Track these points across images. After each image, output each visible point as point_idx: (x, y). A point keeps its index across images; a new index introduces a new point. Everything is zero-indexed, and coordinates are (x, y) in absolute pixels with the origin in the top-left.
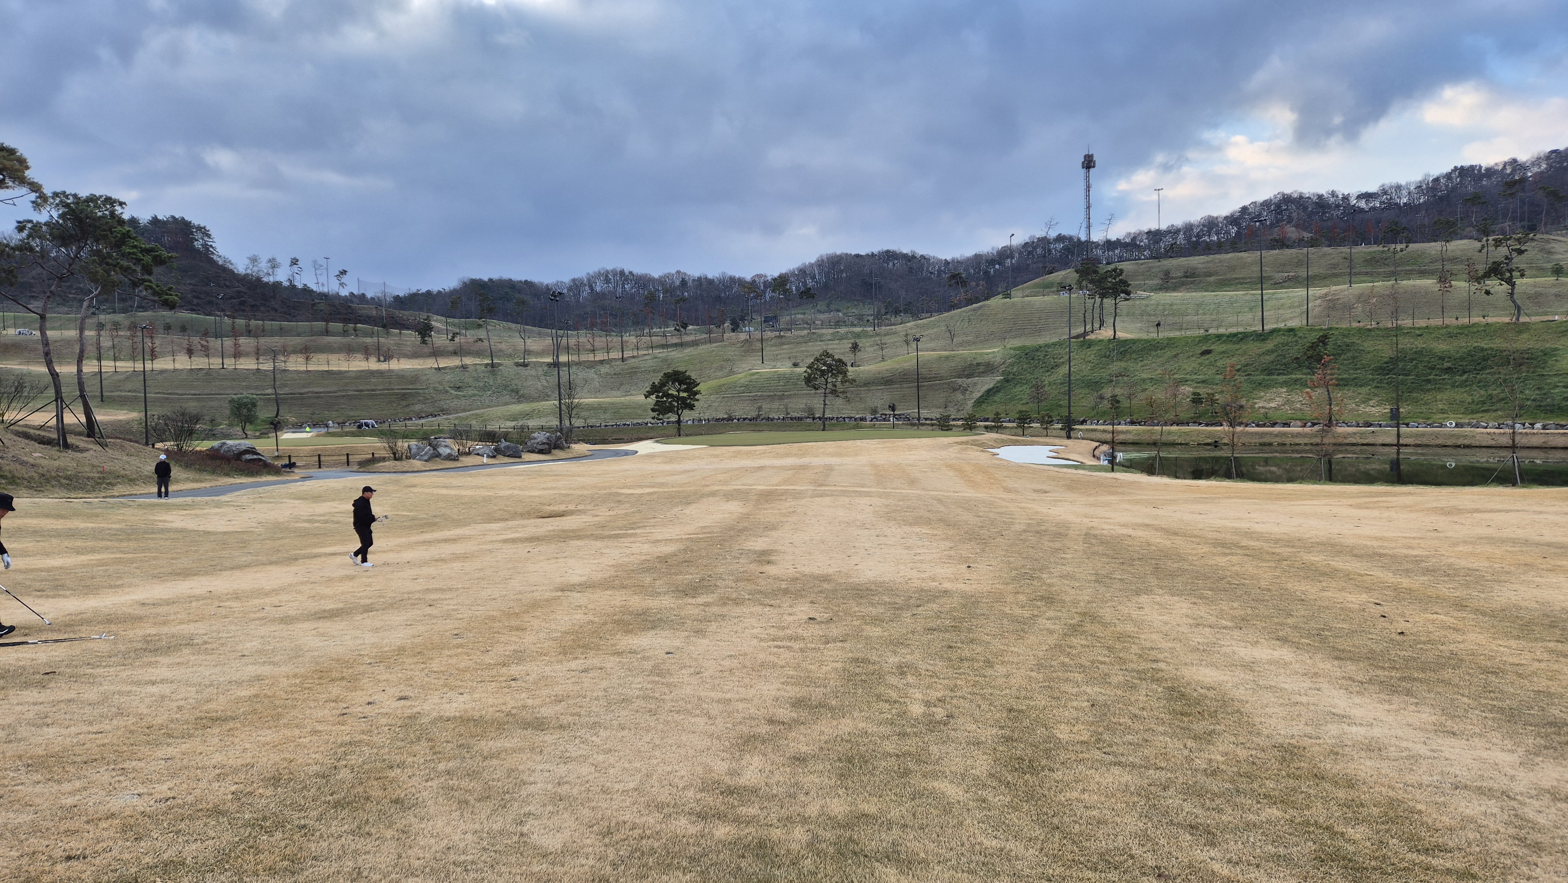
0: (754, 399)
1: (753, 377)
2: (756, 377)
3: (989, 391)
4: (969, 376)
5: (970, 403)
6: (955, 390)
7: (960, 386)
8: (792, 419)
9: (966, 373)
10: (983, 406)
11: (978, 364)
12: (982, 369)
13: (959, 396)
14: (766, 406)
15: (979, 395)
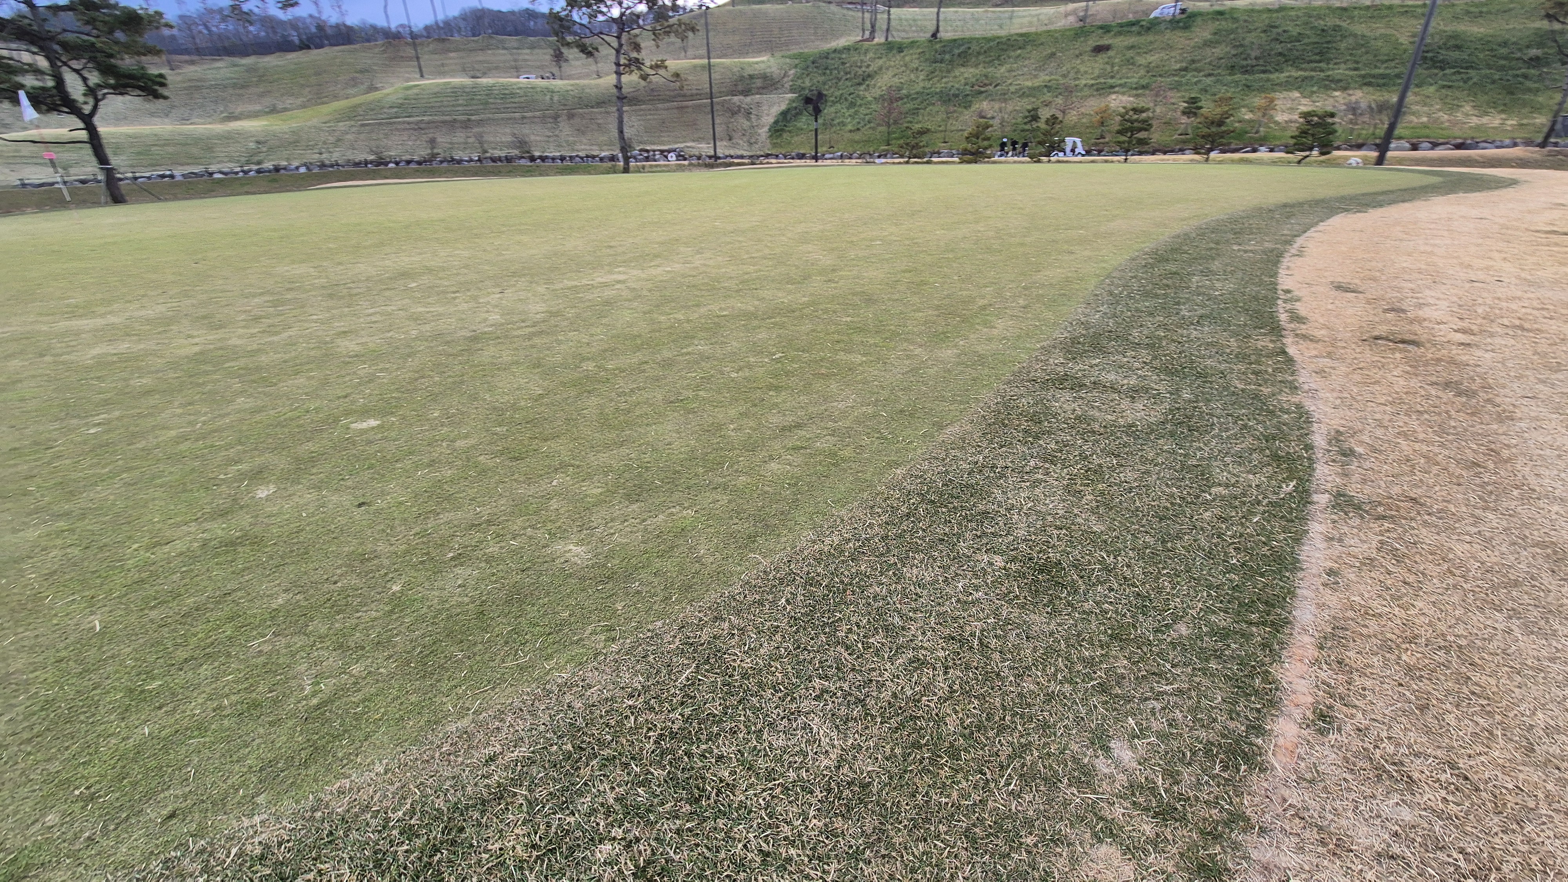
0: (419, 128)
1: (410, 92)
2: (415, 91)
3: (784, 114)
4: (746, 92)
5: (764, 132)
6: (734, 113)
7: (739, 107)
8: (494, 160)
9: (740, 88)
10: (785, 135)
11: (751, 77)
12: (759, 83)
13: (742, 122)
14: (443, 139)
15: (771, 120)
